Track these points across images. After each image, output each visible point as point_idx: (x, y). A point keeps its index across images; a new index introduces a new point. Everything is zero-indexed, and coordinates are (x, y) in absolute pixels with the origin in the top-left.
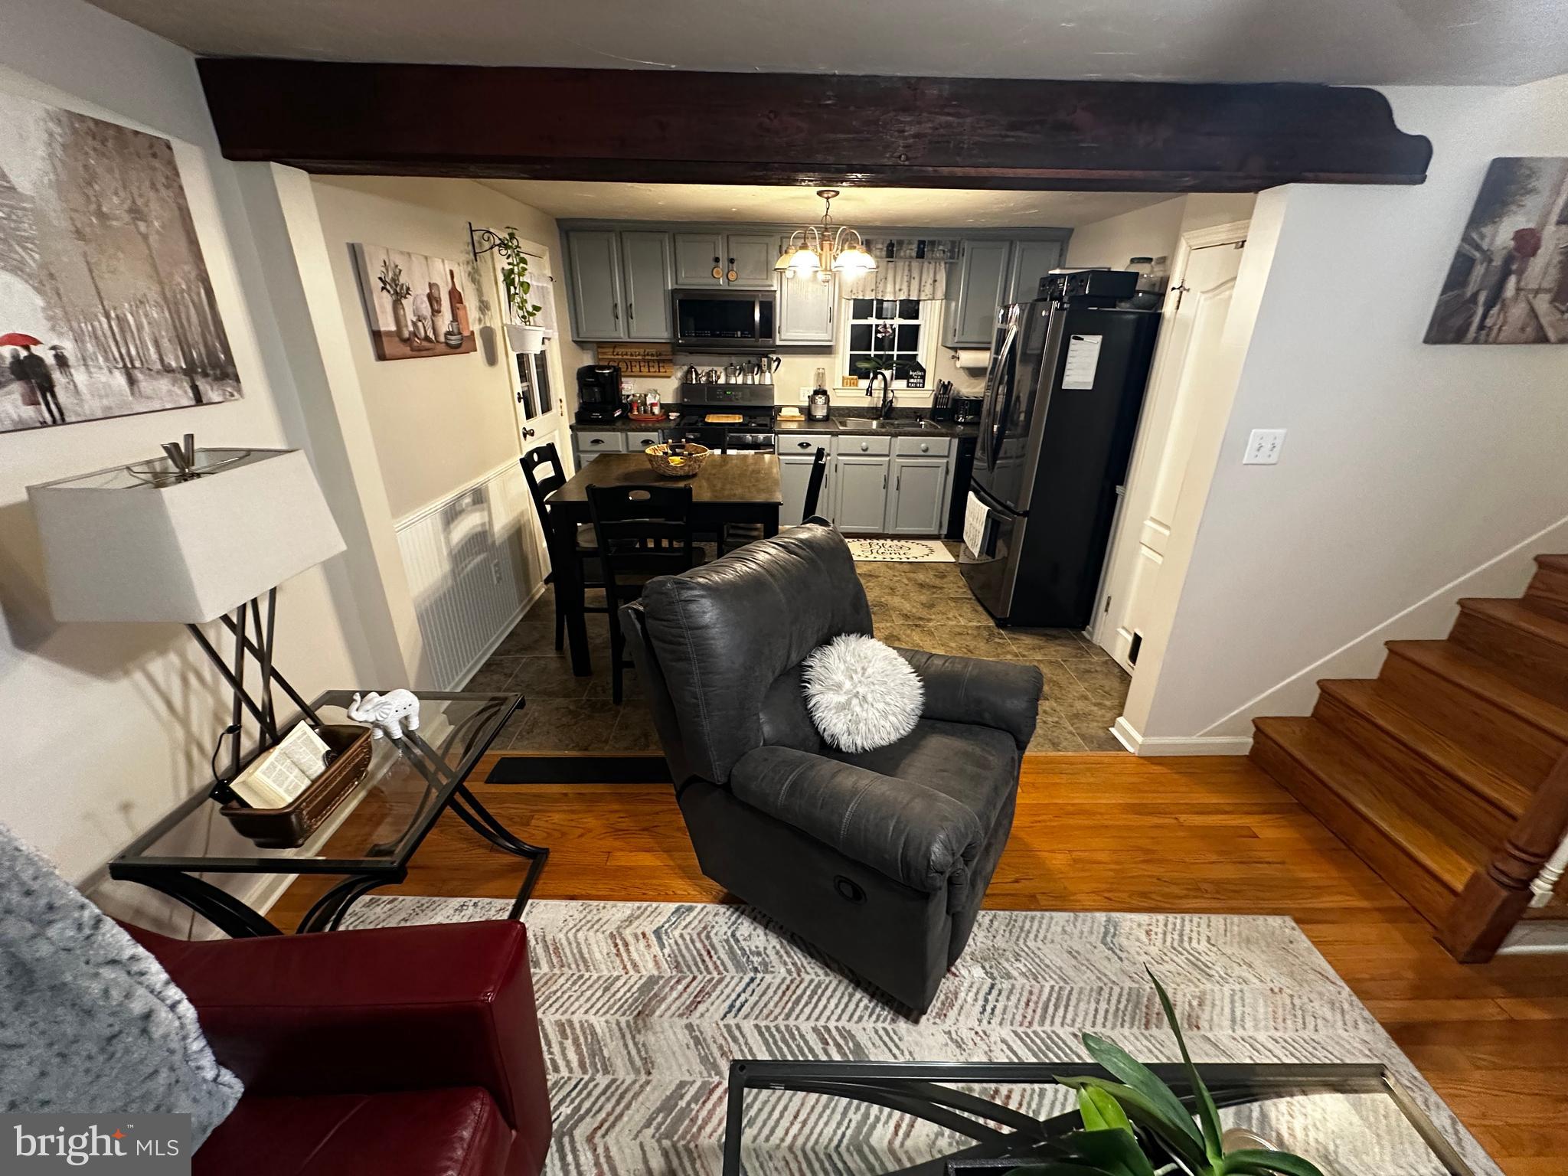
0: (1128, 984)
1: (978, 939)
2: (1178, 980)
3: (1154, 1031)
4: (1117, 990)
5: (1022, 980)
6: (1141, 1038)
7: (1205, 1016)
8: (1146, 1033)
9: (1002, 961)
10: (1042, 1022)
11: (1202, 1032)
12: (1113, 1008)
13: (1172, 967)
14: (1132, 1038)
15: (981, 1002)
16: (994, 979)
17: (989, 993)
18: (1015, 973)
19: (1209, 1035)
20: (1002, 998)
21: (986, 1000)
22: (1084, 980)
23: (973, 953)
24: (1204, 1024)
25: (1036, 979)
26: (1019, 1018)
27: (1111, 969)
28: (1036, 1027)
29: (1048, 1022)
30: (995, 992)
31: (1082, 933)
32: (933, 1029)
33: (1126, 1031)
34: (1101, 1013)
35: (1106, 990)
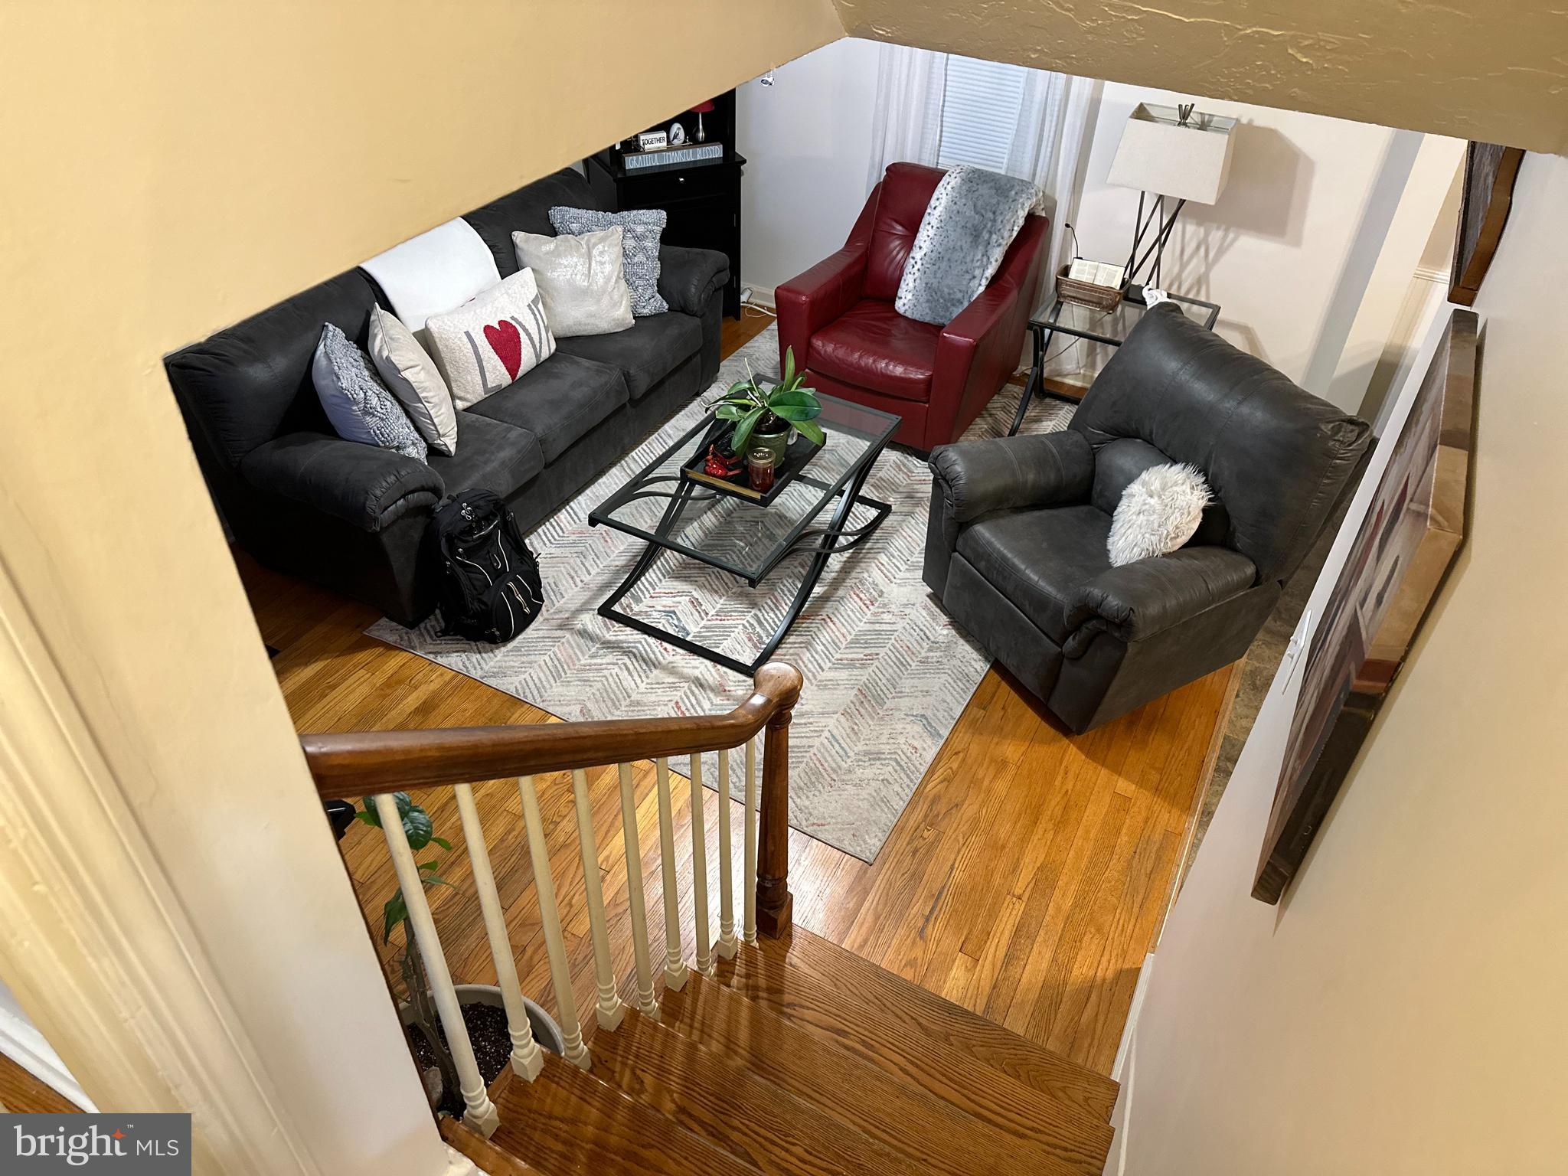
0: (889, 704)
1: (965, 651)
2: (875, 733)
3: (855, 691)
4: (890, 696)
5: (923, 654)
6: (856, 682)
7: (846, 725)
8: (857, 687)
9: (942, 654)
10: (893, 645)
11: (839, 714)
12: (880, 683)
13: (884, 739)
14: (859, 678)
15: (922, 627)
16: (933, 642)
17: (925, 634)
18: (931, 654)
19: (836, 716)
20: (918, 638)
21: (921, 630)
22: (906, 684)
23: (956, 643)
24: (843, 719)
25: (920, 662)
26: (903, 637)
27: (905, 703)
28: (893, 641)
29: (892, 648)
30: (924, 637)
31: (938, 710)
32: (920, 600)
33: (864, 679)
34: (881, 676)
35: (892, 690)
